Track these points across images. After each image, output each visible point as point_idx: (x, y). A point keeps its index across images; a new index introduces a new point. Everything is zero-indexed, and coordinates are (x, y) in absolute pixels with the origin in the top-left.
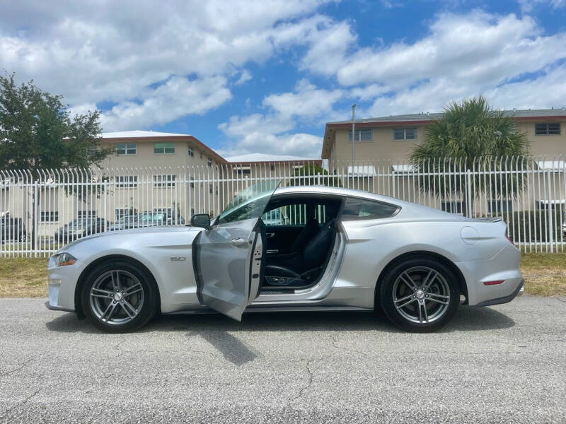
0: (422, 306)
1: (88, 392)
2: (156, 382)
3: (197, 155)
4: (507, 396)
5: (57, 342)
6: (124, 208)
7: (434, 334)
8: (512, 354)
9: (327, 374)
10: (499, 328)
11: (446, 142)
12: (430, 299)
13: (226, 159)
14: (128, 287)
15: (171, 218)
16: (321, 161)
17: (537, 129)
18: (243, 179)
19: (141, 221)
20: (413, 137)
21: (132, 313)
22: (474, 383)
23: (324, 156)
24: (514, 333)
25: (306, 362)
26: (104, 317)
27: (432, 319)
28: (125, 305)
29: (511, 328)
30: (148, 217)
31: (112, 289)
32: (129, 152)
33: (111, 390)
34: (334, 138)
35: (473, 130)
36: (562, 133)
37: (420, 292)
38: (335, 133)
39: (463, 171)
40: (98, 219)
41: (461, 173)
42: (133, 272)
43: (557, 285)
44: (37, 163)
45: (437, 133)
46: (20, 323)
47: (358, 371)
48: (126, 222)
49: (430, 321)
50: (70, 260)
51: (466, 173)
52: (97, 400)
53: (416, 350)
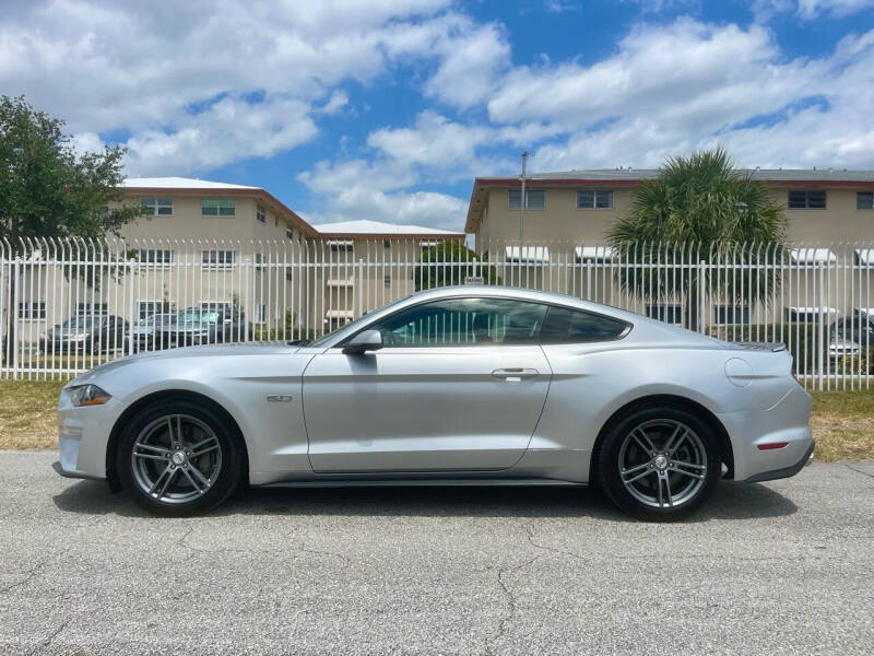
0: (663, 481)
1: (151, 626)
2: (260, 607)
3: (269, 219)
4: (823, 634)
5: (78, 532)
6: (154, 301)
7: (681, 525)
8: (810, 561)
9: (536, 594)
10: (776, 515)
11: (665, 216)
12: (675, 469)
13: (315, 227)
14: (195, 442)
15: (231, 320)
16: (464, 236)
17: (791, 199)
18: (355, 265)
19: (182, 323)
20: (606, 205)
21: (201, 485)
22: (766, 610)
23: (469, 229)
24: (800, 523)
25: (496, 572)
26: (155, 491)
27: (678, 501)
28: (190, 472)
29: (793, 516)
30: (193, 317)
31: (168, 445)
32: (161, 211)
33: (189, 621)
34: (487, 201)
35: (706, 199)
36: (828, 206)
37: (660, 458)
38: (488, 194)
39: (694, 262)
40: (112, 318)
41: (691, 266)
42: (204, 418)
43: (840, 444)
44: (16, 224)
45: (651, 202)
46: (8, 495)
47: (582, 590)
48: (158, 324)
49: (675, 504)
50: (98, 396)
51: (698, 266)
52: (170, 641)
53: (662, 552)
